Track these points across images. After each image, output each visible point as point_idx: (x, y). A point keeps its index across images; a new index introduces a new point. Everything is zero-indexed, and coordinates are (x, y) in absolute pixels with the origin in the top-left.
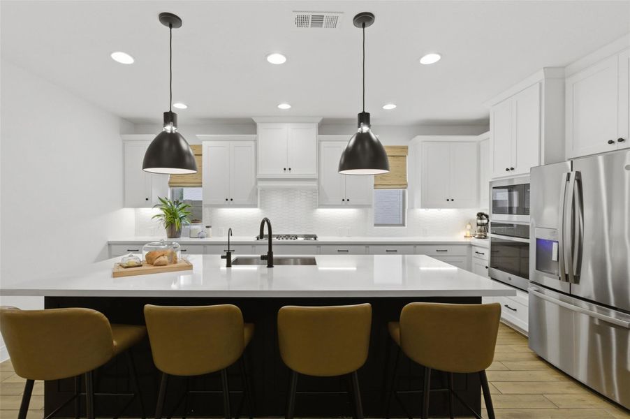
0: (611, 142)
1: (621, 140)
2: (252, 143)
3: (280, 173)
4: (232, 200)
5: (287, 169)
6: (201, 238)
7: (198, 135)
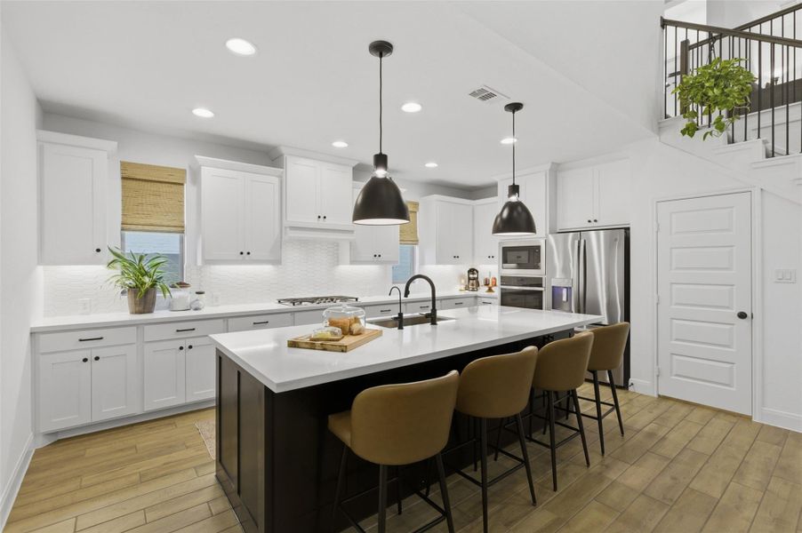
0: (589, 221)
1: (596, 221)
2: (276, 180)
3: (312, 221)
4: (249, 253)
5: (322, 217)
6: (196, 309)
7: (197, 157)
